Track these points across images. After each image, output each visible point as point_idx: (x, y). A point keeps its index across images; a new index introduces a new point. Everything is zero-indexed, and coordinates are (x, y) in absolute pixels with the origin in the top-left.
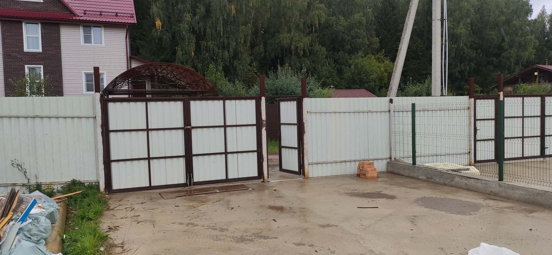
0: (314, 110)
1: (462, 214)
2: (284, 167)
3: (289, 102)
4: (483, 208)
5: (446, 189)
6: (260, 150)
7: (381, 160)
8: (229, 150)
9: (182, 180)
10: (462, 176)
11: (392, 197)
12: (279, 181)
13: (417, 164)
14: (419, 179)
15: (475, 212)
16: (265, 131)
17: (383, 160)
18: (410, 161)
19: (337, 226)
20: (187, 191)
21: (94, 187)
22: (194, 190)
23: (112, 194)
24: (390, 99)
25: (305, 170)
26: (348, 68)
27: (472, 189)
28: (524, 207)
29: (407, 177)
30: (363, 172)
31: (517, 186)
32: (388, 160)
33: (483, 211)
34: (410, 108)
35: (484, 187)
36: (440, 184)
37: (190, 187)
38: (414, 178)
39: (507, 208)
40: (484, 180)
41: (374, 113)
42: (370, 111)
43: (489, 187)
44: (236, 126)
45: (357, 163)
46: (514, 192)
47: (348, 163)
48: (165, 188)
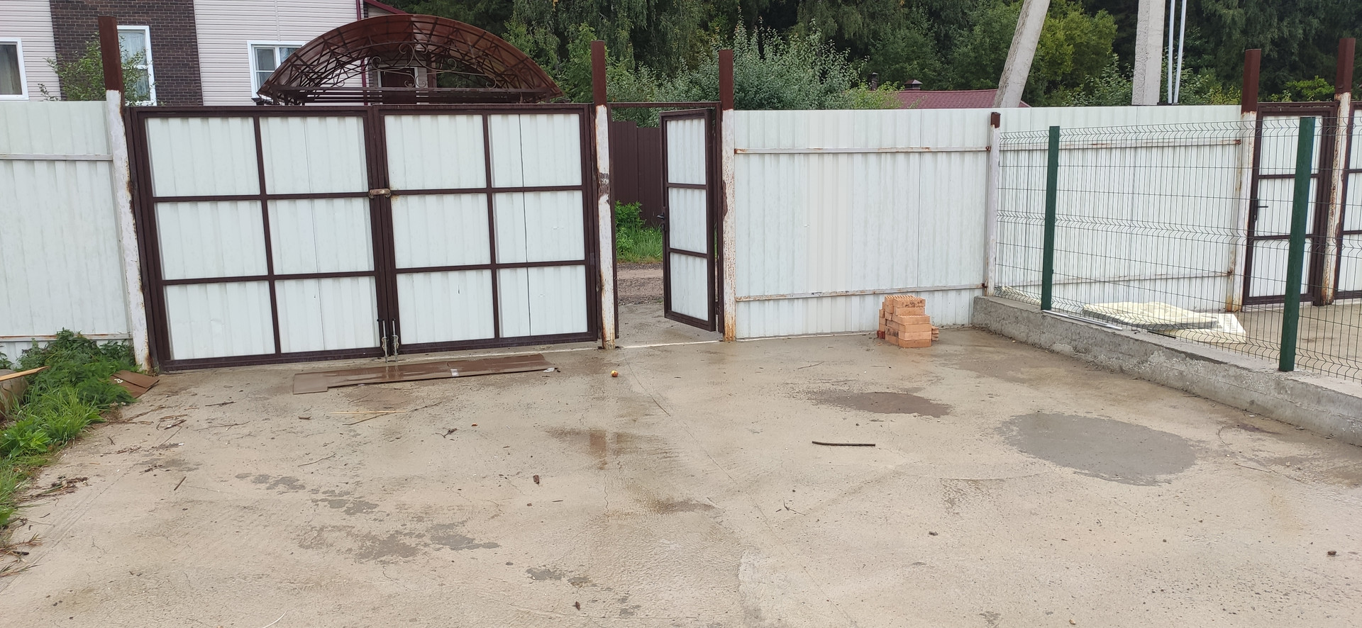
0: (756, 146)
1: (1126, 481)
2: (676, 307)
3: (688, 122)
4: (1204, 459)
5: (1119, 386)
6: (592, 259)
7: (955, 292)
8: (502, 259)
9: (368, 337)
10: (1172, 349)
11: (939, 410)
12: (648, 346)
13: (1053, 306)
14: (1052, 352)
15: (1171, 473)
16: (608, 206)
17: (963, 292)
18: (1035, 295)
19: (708, 507)
20: (381, 369)
21: (119, 353)
22: (402, 368)
23: (174, 372)
24: (993, 113)
25: (726, 319)
26: (965, 33)
27: (1197, 390)
28: (1340, 463)
29: (1023, 343)
30: (894, 326)
31: (1330, 390)
32: (978, 293)
33: (1201, 472)
34: (1044, 142)
35: (1232, 388)
36: (1108, 368)
37: (392, 358)
38: (1041, 348)
39: (1281, 461)
40: (1236, 366)
41: (939, 155)
42: (927, 150)
43: (1247, 389)
44: (523, 190)
45: (882, 299)
46: (1321, 408)
47: (855, 300)
48: (319, 359)
